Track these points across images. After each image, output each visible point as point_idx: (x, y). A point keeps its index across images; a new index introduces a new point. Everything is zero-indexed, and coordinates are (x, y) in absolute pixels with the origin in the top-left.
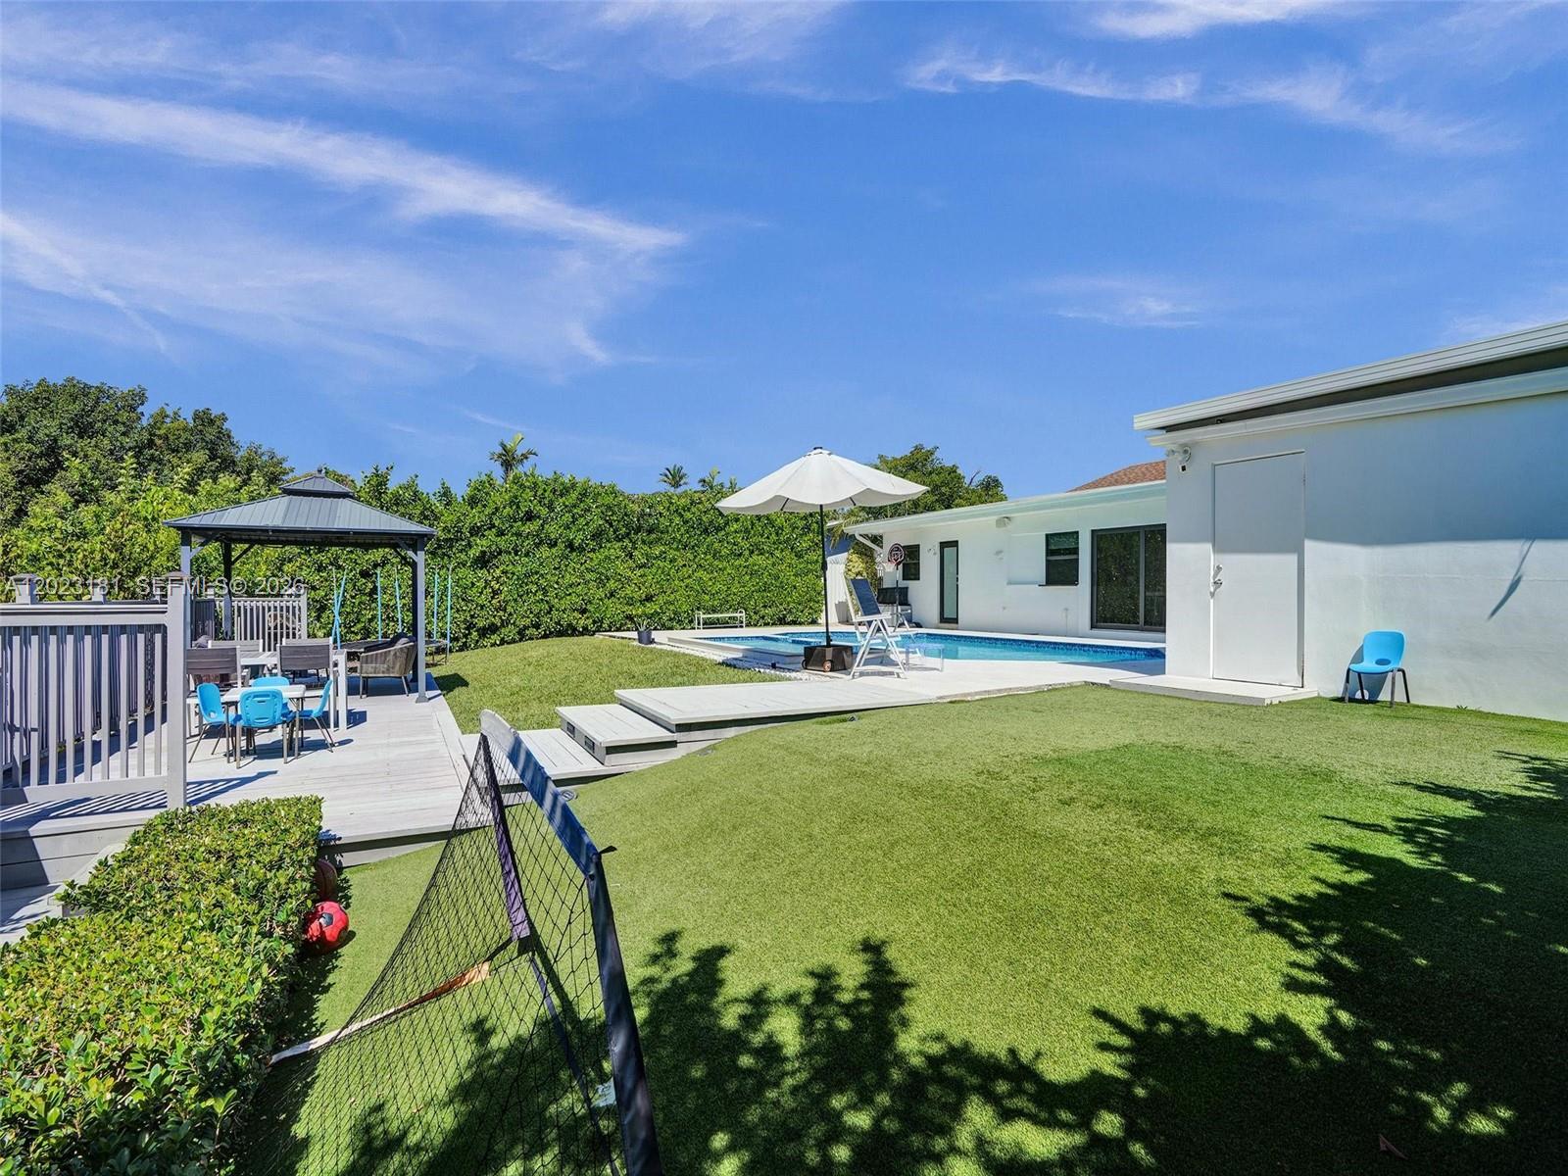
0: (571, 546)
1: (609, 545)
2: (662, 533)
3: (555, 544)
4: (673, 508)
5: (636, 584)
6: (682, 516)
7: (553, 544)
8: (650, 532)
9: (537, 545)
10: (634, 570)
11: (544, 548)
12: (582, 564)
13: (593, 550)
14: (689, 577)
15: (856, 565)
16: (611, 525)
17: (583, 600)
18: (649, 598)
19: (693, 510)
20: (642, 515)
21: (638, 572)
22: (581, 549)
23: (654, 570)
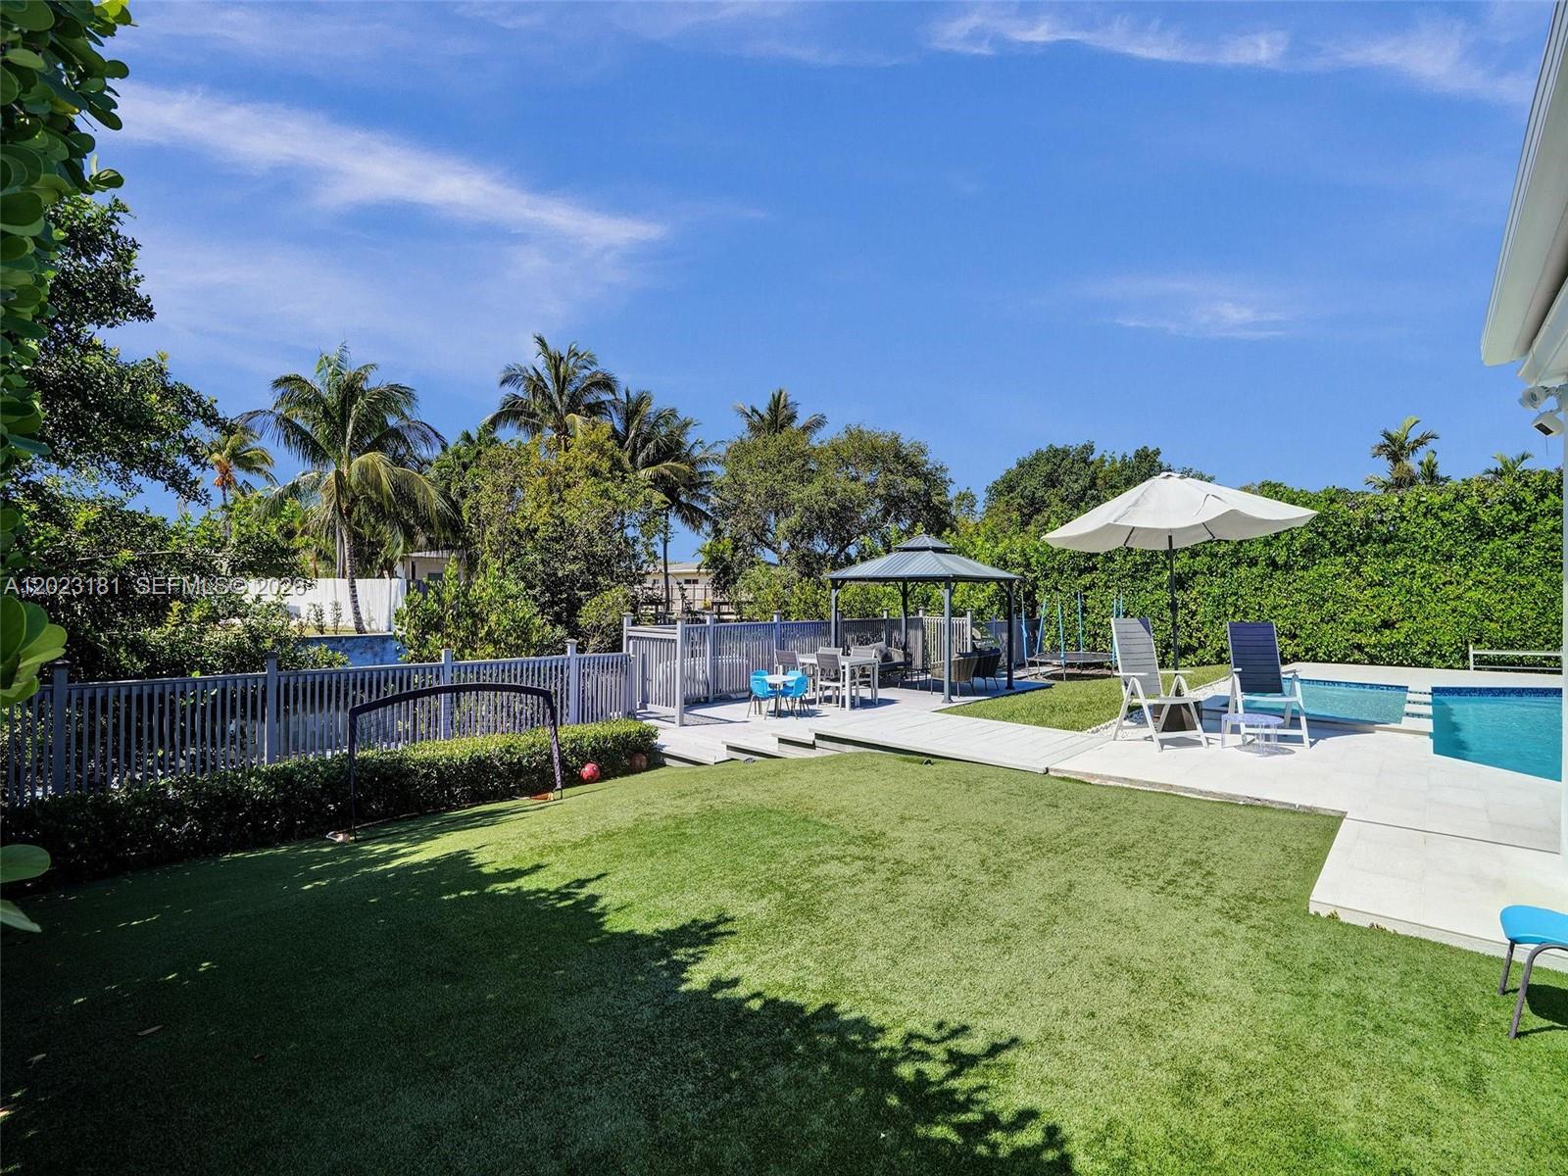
0: (1273, 564)
1: (1323, 561)
2: (1405, 541)
3: (1256, 564)
4: (1422, 509)
5: (1367, 606)
6: (1437, 518)
7: (1253, 563)
8: (1385, 542)
9: (1236, 565)
10: (1364, 589)
11: (1243, 571)
12: (1289, 583)
13: (1305, 568)
14: (1459, 598)
16: (1325, 537)
17: (1293, 624)
18: (1387, 624)
19: (1460, 506)
20: (1368, 524)
21: (1369, 592)
22: (1287, 567)
23: (1395, 590)
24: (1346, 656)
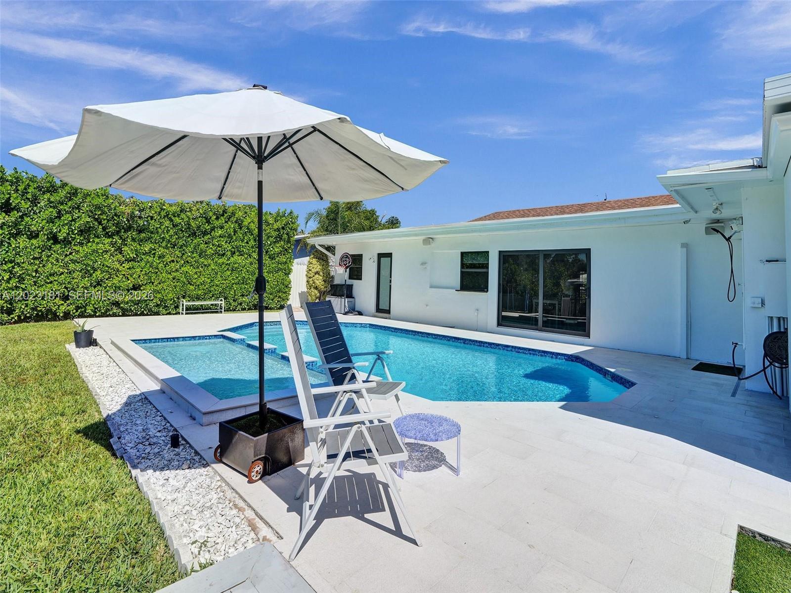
0: (55, 239)
1: (97, 240)
2: (152, 233)
3: (37, 236)
4: (163, 213)
5: (124, 275)
6: (171, 220)
7: (34, 235)
8: (140, 231)
9: (15, 236)
10: (123, 263)
11: (23, 241)
12: (66, 255)
13: (81, 244)
14: (177, 270)
15: (315, 266)
16: (100, 223)
17: (65, 288)
18: (136, 288)
19: (183, 216)
20: (132, 216)
21: (126, 265)
22: (66, 242)
23: (143, 264)
24: (108, 310)
